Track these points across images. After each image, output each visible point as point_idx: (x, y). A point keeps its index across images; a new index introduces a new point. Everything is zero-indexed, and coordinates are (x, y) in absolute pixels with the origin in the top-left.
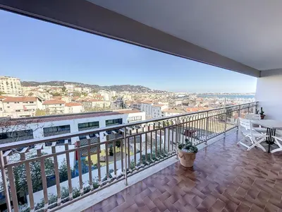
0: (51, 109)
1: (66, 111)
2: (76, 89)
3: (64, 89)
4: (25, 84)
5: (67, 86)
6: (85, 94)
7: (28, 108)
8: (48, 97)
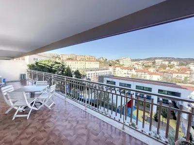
0: (139, 75)
1: (148, 77)
2: (163, 63)
3: (154, 63)
4: (133, 60)
5: (157, 61)
6: (171, 67)
7: (129, 73)
8: (141, 68)
